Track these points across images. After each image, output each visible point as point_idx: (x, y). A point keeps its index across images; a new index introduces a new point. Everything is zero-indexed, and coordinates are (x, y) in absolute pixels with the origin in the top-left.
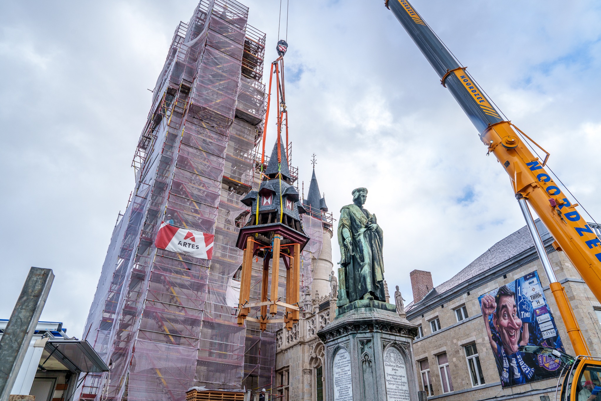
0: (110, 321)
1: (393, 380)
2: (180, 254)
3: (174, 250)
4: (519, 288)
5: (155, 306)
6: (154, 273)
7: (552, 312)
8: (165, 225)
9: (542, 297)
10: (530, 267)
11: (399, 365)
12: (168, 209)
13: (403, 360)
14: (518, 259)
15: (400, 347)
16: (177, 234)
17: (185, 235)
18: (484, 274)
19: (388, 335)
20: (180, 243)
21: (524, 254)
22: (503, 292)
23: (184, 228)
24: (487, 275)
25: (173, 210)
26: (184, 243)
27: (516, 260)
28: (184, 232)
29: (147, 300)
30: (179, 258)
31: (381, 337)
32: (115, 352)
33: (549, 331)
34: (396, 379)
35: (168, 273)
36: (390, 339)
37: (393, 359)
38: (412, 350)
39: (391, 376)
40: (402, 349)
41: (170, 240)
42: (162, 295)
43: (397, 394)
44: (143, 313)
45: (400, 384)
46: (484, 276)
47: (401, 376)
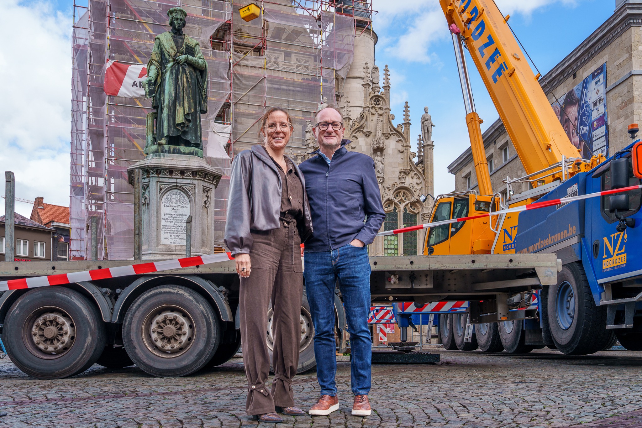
0: (80, 186)
1: (171, 218)
2: (137, 98)
3: (128, 96)
4: (585, 92)
5: (119, 165)
6: (111, 127)
7: (609, 124)
8: (111, 64)
9: (603, 103)
10: (601, 58)
11: (182, 205)
12: (110, 40)
13: (188, 200)
14: (587, 47)
15: (183, 189)
16: (127, 73)
17: (139, 72)
18: (551, 75)
19: (167, 179)
20: (134, 84)
21: (593, 38)
22: (570, 99)
23: (136, 62)
24: (554, 75)
25: (118, 40)
26: (140, 82)
27: (585, 49)
28: (138, 69)
29: (108, 159)
30: (138, 105)
31: (157, 182)
32: (89, 216)
33: (600, 150)
34: (176, 217)
35: (127, 124)
36: (169, 182)
37: (174, 201)
38: (196, 191)
39: (169, 216)
40: (185, 190)
41: (121, 82)
42: (125, 151)
43: (175, 230)
44: (107, 173)
45: (180, 221)
46: (551, 78)
47: (182, 215)
